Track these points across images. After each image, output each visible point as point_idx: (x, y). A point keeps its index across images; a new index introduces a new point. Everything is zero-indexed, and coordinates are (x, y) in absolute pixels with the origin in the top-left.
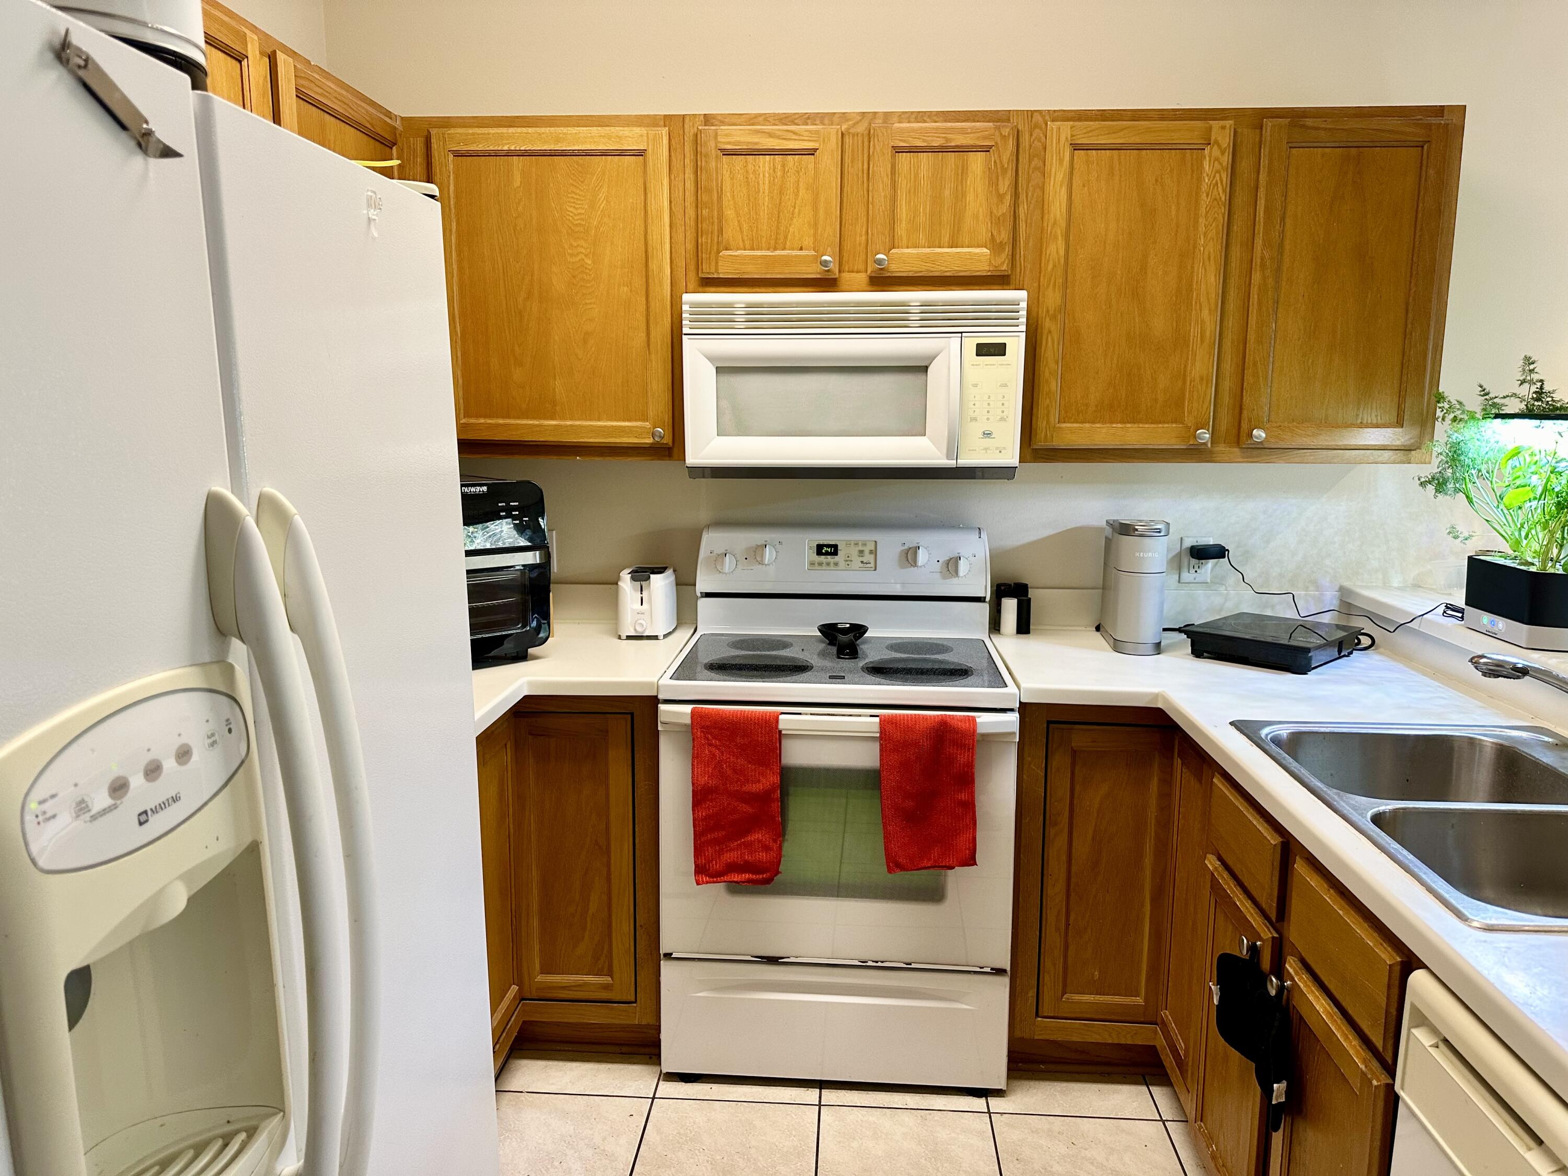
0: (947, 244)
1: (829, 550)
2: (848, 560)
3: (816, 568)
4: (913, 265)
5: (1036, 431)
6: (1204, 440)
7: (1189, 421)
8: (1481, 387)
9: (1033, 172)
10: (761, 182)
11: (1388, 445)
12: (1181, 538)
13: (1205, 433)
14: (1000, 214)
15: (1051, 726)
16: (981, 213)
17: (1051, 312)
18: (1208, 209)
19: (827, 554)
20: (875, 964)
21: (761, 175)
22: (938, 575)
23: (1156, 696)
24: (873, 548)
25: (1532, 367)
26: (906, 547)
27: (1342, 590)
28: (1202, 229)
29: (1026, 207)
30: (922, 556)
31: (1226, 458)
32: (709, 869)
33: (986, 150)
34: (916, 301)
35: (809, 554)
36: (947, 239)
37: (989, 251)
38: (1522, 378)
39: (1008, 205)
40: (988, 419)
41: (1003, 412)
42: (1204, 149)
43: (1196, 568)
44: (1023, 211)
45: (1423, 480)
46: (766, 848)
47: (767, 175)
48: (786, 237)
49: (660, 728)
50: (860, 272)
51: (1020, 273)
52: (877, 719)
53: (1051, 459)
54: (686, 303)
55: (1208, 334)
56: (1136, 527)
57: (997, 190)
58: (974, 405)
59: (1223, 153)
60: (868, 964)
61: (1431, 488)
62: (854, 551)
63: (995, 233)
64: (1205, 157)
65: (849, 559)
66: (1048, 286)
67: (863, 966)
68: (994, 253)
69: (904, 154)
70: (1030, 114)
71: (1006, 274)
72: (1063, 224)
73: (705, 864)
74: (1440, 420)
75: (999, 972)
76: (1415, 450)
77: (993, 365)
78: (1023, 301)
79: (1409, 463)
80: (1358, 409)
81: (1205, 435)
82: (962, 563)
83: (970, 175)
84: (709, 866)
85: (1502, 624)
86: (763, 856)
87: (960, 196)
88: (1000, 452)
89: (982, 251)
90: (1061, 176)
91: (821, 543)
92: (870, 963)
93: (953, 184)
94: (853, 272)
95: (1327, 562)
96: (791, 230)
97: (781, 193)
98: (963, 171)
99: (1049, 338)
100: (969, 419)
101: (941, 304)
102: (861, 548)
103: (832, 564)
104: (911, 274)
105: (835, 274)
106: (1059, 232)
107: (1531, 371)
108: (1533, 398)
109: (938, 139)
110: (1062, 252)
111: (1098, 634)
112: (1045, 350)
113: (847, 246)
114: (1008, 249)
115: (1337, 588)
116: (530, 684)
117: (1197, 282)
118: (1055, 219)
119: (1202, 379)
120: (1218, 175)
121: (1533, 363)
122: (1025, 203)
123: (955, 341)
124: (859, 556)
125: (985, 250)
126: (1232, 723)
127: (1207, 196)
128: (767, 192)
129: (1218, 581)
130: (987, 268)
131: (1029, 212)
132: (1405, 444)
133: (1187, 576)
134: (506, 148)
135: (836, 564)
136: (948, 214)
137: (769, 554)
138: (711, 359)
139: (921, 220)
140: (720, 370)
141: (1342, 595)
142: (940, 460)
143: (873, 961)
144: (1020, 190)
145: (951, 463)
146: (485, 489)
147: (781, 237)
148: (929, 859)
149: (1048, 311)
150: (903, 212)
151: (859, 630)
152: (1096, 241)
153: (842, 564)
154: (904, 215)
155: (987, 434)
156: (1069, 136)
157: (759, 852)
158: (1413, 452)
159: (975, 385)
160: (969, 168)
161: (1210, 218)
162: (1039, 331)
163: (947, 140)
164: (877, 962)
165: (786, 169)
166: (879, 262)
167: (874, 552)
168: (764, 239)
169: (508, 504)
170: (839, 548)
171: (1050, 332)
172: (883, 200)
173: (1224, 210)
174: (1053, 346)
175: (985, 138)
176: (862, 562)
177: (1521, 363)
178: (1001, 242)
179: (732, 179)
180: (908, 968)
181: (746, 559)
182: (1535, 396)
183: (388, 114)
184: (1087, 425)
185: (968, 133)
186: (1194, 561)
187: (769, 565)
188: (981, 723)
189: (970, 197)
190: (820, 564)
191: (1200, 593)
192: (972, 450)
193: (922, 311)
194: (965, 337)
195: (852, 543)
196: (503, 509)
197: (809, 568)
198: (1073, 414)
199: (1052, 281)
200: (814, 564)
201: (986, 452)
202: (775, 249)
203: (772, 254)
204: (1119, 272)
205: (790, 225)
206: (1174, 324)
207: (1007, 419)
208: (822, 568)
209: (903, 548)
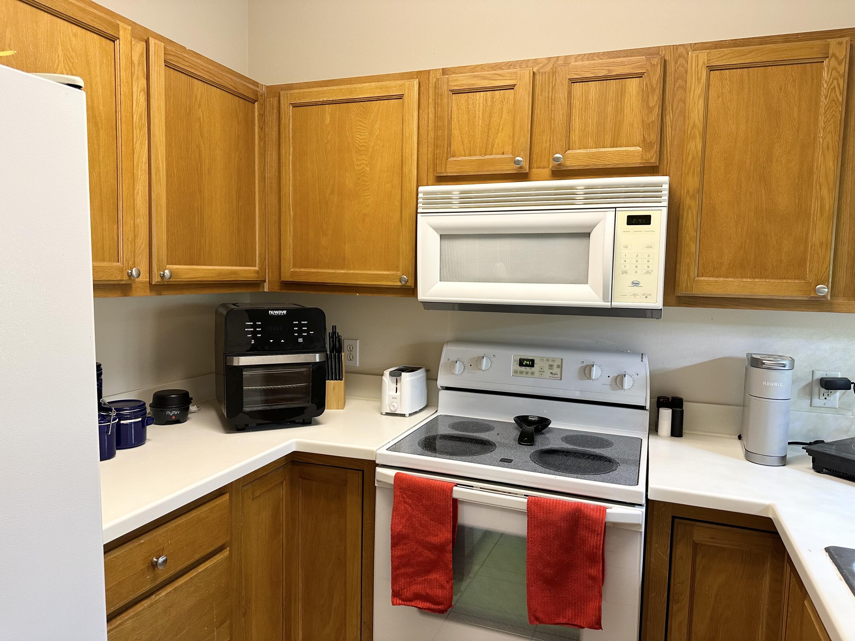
0: (609, 145)
1: (528, 363)
2: (542, 371)
3: (519, 375)
4: (582, 161)
5: (679, 282)
6: (823, 293)
7: (810, 277)
9: (677, 90)
10: (477, 110)
12: (813, 371)
13: (824, 288)
14: (650, 121)
15: (676, 520)
16: (635, 122)
17: (691, 192)
18: (826, 109)
19: (526, 365)
21: (478, 106)
22: (608, 387)
23: (768, 508)
24: (560, 364)
26: (584, 364)
28: (821, 124)
30: (595, 372)
32: (402, 595)
33: (640, 76)
34: (582, 186)
35: (514, 366)
36: (609, 141)
37: (641, 149)
39: (656, 114)
40: (636, 272)
41: (648, 267)
42: (823, 62)
43: (826, 396)
44: (669, 119)
46: (442, 587)
47: (481, 105)
48: (493, 146)
49: (376, 485)
50: (545, 168)
51: (667, 164)
52: (528, 500)
53: (692, 305)
54: (421, 193)
55: (827, 207)
56: (764, 361)
57: (648, 105)
58: (625, 261)
59: (840, 63)
62: (546, 364)
63: (646, 136)
64: (824, 68)
65: (542, 370)
66: (688, 173)
68: (645, 150)
69: (578, 83)
70: (675, 47)
71: (655, 165)
72: (700, 126)
73: (399, 591)
77: (641, 231)
78: (665, 183)
81: (824, 290)
82: (626, 379)
83: (627, 95)
84: (402, 592)
86: (439, 592)
87: (619, 111)
88: (646, 297)
89: (636, 149)
90: (700, 91)
91: (523, 358)
93: (614, 102)
94: (540, 168)
96: (496, 141)
97: (490, 117)
98: (622, 93)
99: (690, 211)
100: (621, 272)
101: (600, 188)
102: (551, 363)
103: (530, 373)
104: (581, 168)
105: (526, 170)
106: (697, 133)
109: (603, 71)
110: (700, 147)
111: (738, 442)
112: (686, 221)
113: (536, 150)
114: (656, 148)
116: (298, 443)
117: (817, 166)
118: (695, 122)
119: (821, 244)
120: (835, 81)
122: (671, 114)
123: (611, 214)
124: (550, 369)
125: (638, 148)
126: (828, 551)
127: (826, 98)
128: (481, 116)
129: (845, 407)
130: (640, 161)
131: (675, 119)
133: (818, 401)
134: (321, 100)
135: (533, 373)
136: (610, 123)
137: (485, 363)
138: (436, 229)
139: (590, 129)
140: (443, 237)
142: (598, 302)
144: (667, 104)
145: (607, 305)
146: (285, 312)
147: (490, 147)
148: (564, 617)
149: (688, 192)
150: (576, 123)
151: (544, 422)
152: (728, 139)
153: (537, 374)
154: (577, 126)
155: (636, 284)
156: (706, 60)
157: (437, 589)
159: (626, 247)
160: (627, 91)
161: (828, 116)
162: (681, 207)
163: (610, 71)
165: (495, 100)
166: (556, 159)
167: (560, 367)
168: (478, 149)
169: (300, 322)
170: (535, 362)
171: (690, 207)
172: (561, 116)
173: (842, 109)
174: (693, 218)
175: (638, 67)
176: (551, 373)
178: (651, 142)
179: (458, 110)
181: (471, 365)
183: (256, 84)
184: (721, 279)
185: (625, 65)
186: (823, 390)
187: (486, 370)
189: (627, 111)
190: (521, 373)
191: (829, 416)
192: (623, 295)
193: (585, 193)
194: (618, 211)
195: (545, 359)
196: (296, 325)
197: (513, 375)
198: (710, 270)
199: (692, 170)
200: (517, 372)
201: (635, 297)
202: (485, 155)
203: (482, 158)
204: (748, 161)
205: (496, 138)
206: (797, 201)
207: (652, 272)
208: (523, 376)
209: (582, 365)
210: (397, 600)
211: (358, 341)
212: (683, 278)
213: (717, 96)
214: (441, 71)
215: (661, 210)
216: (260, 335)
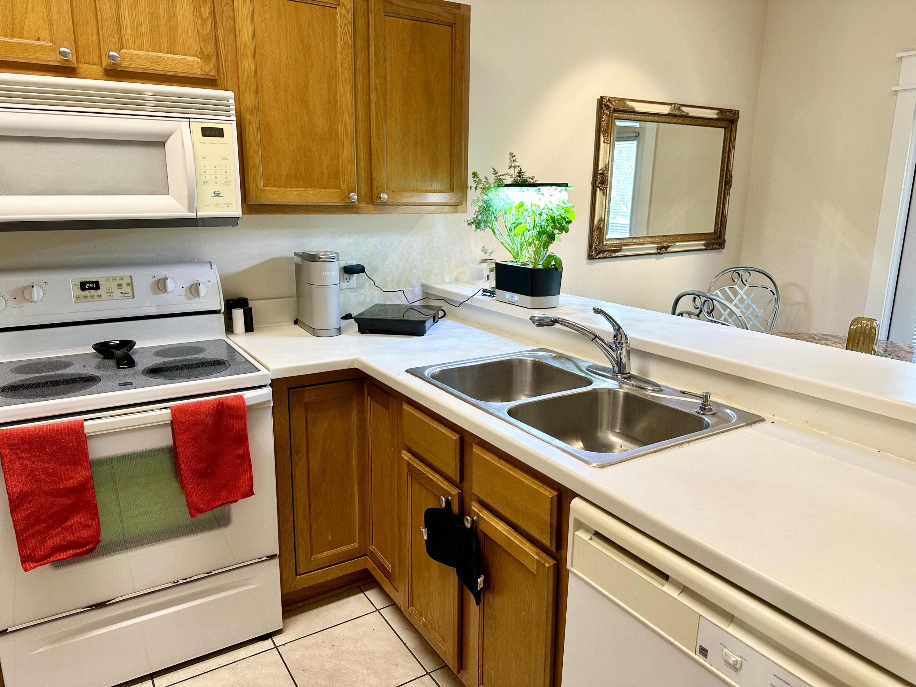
0: (166, 51)
1: (92, 286)
2: (109, 292)
3: (82, 300)
4: (141, 63)
5: (249, 191)
6: (353, 199)
7: (344, 187)
8: (494, 169)
9: (226, 7)
11: (448, 203)
13: (355, 195)
14: (205, 33)
15: (290, 391)
16: (190, 31)
17: (250, 109)
18: (342, 49)
19: (90, 289)
20: (185, 581)
22: (184, 297)
23: (354, 361)
24: (129, 281)
25: (514, 158)
26: (156, 279)
27: (423, 286)
28: (339, 61)
29: (222, 31)
30: (170, 285)
31: (366, 211)
32: (35, 556)
34: (150, 91)
35: (74, 291)
36: (166, 47)
37: (199, 60)
38: (510, 165)
39: (210, 27)
40: (216, 183)
41: (227, 178)
42: (336, 8)
43: (348, 280)
44: (221, 34)
45: (469, 222)
46: (87, 526)
48: (22, 28)
50: (95, 65)
51: (224, 79)
52: (169, 411)
53: (259, 212)
55: (349, 131)
56: (320, 256)
57: (201, 15)
58: (205, 172)
59: (348, 13)
60: (179, 583)
61: (473, 226)
62: (113, 286)
63: (203, 47)
64: (337, 14)
66: (245, 91)
67: (176, 585)
68: (204, 62)
71: (215, 78)
72: (251, 46)
73: (31, 554)
74: (469, 188)
75: (271, 557)
76: (459, 205)
77: (215, 143)
78: (232, 99)
79: (457, 213)
80: (432, 181)
81: (354, 196)
82: (201, 287)
84: (34, 553)
85: (516, 297)
86: (85, 534)
87: (172, 15)
88: (228, 206)
89: (194, 59)
90: (246, 12)
91: (83, 281)
92: (181, 582)
93: (165, 4)
94: (89, 64)
95: (414, 271)
96: (27, 22)
99: (250, 127)
100: (202, 183)
101: (169, 95)
102: (119, 282)
103: (96, 297)
104: (140, 71)
105: (74, 64)
106: (249, 52)
107: (514, 161)
108: (517, 176)
110: (252, 67)
111: (297, 326)
112: (250, 136)
113: (82, 42)
114: (213, 60)
115: (420, 285)
117: (340, 96)
118: (245, 42)
119: (349, 160)
120: (346, 27)
121: (514, 156)
122: (222, 29)
123: (184, 124)
124: (118, 288)
125: (197, 59)
126: (407, 371)
127: (341, 40)
129: (360, 286)
130: (200, 72)
131: (226, 35)
132: (456, 202)
133: (343, 285)
135: (100, 296)
136: (165, 27)
137: (37, 293)
139: (143, 30)
141: (423, 289)
142: (184, 213)
143: (183, 580)
144: (217, 18)
145: (193, 215)
147: (18, 27)
148: (220, 499)
149: (247, 108)
150: (127, 20)
151: (128, 344)
152: (274, 62)
153: (105, 296)
154: (129, 24)
155: (217, 194)
157: (79, 531)
158: (459, 207)
159: (204, 158)
161: (344, 55)
162: (243, 122)
164: (186, 579)
166: (113, 58)
167: (130, 284)
170: (100, 284)
171: (250, 123)
173: (351, 50)
174: (254, 133)
176: (121, 293)
177: (509, 157)
178: (208, 54)
180: (210, 575)
181: (15, 299)
182: (517, 174)
184: (283, 189)
186: (346, 276)
187: (38, 302)
188: (247, 398)
189: (180, 17)
190: (85, 297)
191: (352, 294)
192: (207, 205)
193: (156, 100)
194: (192, 122)
195: (111, 279)
197: (76, 301)
198: (272, 181)
199: (248, 87)
200: (80, 298)
201: (218, 207)
202: (13, 37)
203: (10, 41)
205: (25, 18)
206: (328, 124)
207: (230, 183)
208: (87, 300)
209: (154, 280)
210: (29, 565)
212: (252, 188)
213: (260, 20)
215: (231, 124)
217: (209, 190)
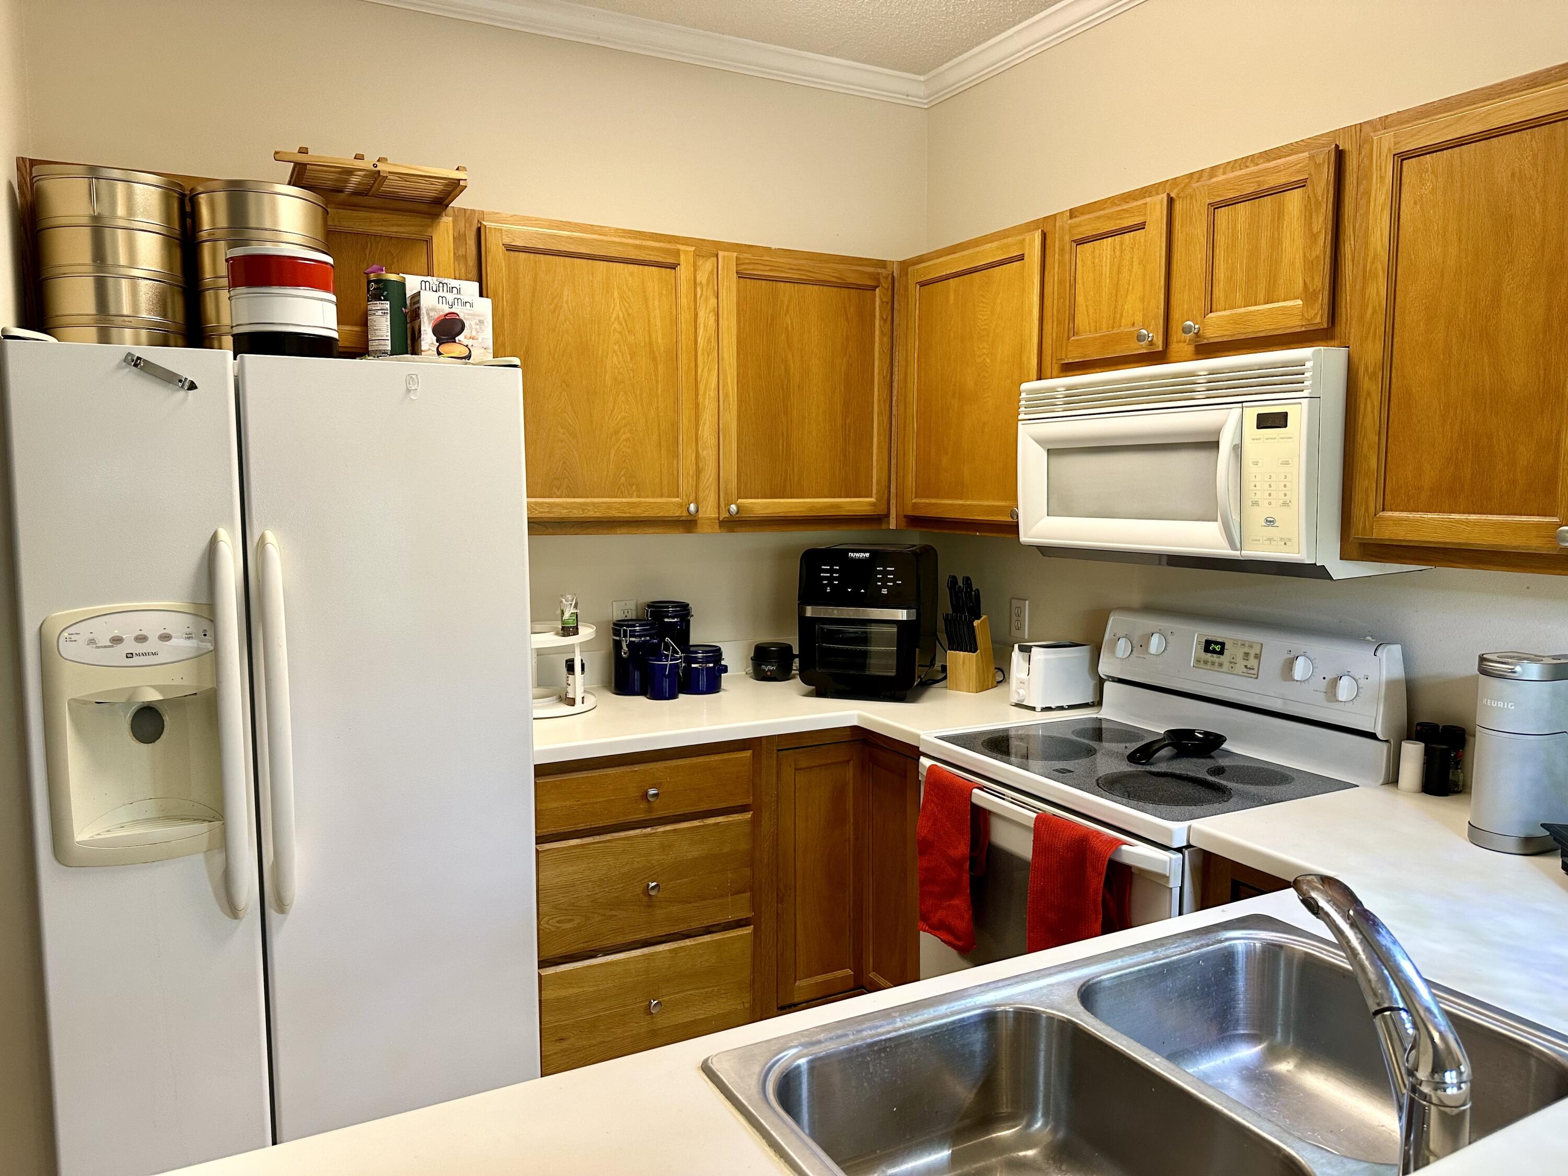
0: (1262, 301)
1: (1216, 648)
2: (1233, 663)
3: (1201, 666)
4: (1225, 328)
9: (1361, 199)
10: (1104, 265)
14: (1314, 255)
16: (1297, 260)
17: (1371, 369)
19: (1214, 652)
21: (1105, 258)
22: (1322, 695)
24: (1258, 652)
26: (1287, 656)
29: (1352, 242)
30: (1299, 669)
33: (1301, 184)
34: (1201, 370)
35: (1196, 649)
36: (1263, 294)
37: (1302, 302)
40: (1270, 503)
41: (1286, 495)
44: (1349, 249)
47: (1109, 257)
48: (1122, 315)
49: (920, 779)
50: (1186, 343)
51: (1346, 324)
54: (1024, 391)
56: (1490, 664)
57: (1310, 229)
58: (1255, 486)
62: (1240, 651)
63: (1308, 281)
65: (1234, 660)
66: (1368, 338)
68: (1307, 304)
69: (1223, 208)
70: (1358, 127)
71: (1322, 328)
77: (1274, 438)
82: (1343, 683)
83: (1286, 218)
87: (1276, 244)
88: (1285, 544)
89: (1296, 303)
90: (1383, 197)
91: (1210, 638)
93: (1269, 230)
94: (1179, 344)
96: (1126, 307)
97: (1119, 272)
98: (1279, 215)
99: (1370, 402)
100: (1251, 504)
101: (1227, 371)
102: (1247, 650)
103: (1217, 665)
104: (1225, 339)
105: (1159, 347)
106: (1379, 266)
109: (1252, 185)
112: (1363, 417)
114: (1322, 299)
118: (1375, 251)
122: (1352, 239)
123: (1236, 411)
124: (1244, 659)
125: (1300, 302)
128: (1108, 273)
130: (1300, 323)
134: (944, 274)
135: (1221, 665)
136: (1265, 266)
137: (1155, 643)
138: (1040, 442)
139: (1238, 278)
140: (1050, 452)
142: (1226, 550)
145: (1236, 554)
146: (867, 555)
147: (1118, 316)
149: (1367, 368)
150: (1221, 271)
152: (1431, 272)
153: (1226, 665)
154: (1222, 275)
155: (1270, 522)
156: (1393, 145)
157: (957, 918)
159: (1256, 463)
160: (1286, 210)
163: (1259, 184)
165: (1124, 248)
166: (1188, 329)
167: (1258, 657)
168: (1105, 320)
169: (887, 568)
170: (1226, 647)
171: (1369, 394)
172: (1199, 262)
174: (1373, 412)
175: (1299, 172)
176: (1246, 666)
178: (1314, 290)
179: (1083, 266)
181: (1141, 646)
184: (1418, 515)
185: (1281, 171)
188: (1126, 849)
189: (1286, 243)
190: (1206, 662)
192: (1256, 540)
194: (1246, 407)
195: (1240, 643)
196: (880, 572)
197: (1194, 664)
198: (1402, 500)
199: (1372, 331)
200: (1200, 661)
201: (1270, 543)
204: (1462, 309)
205: (1125, 302)
206: (1542, 372)
207: (1290, 504)
208: (1206, 667)
209: (1290, 656)
210: (923, 925)
211: (1027, 602)
212: (1358, 511)
213: (1413, 201)
214: (1068, 214)
215: (1300, 403)
216: (837, 582)
217: (1256, 516)
